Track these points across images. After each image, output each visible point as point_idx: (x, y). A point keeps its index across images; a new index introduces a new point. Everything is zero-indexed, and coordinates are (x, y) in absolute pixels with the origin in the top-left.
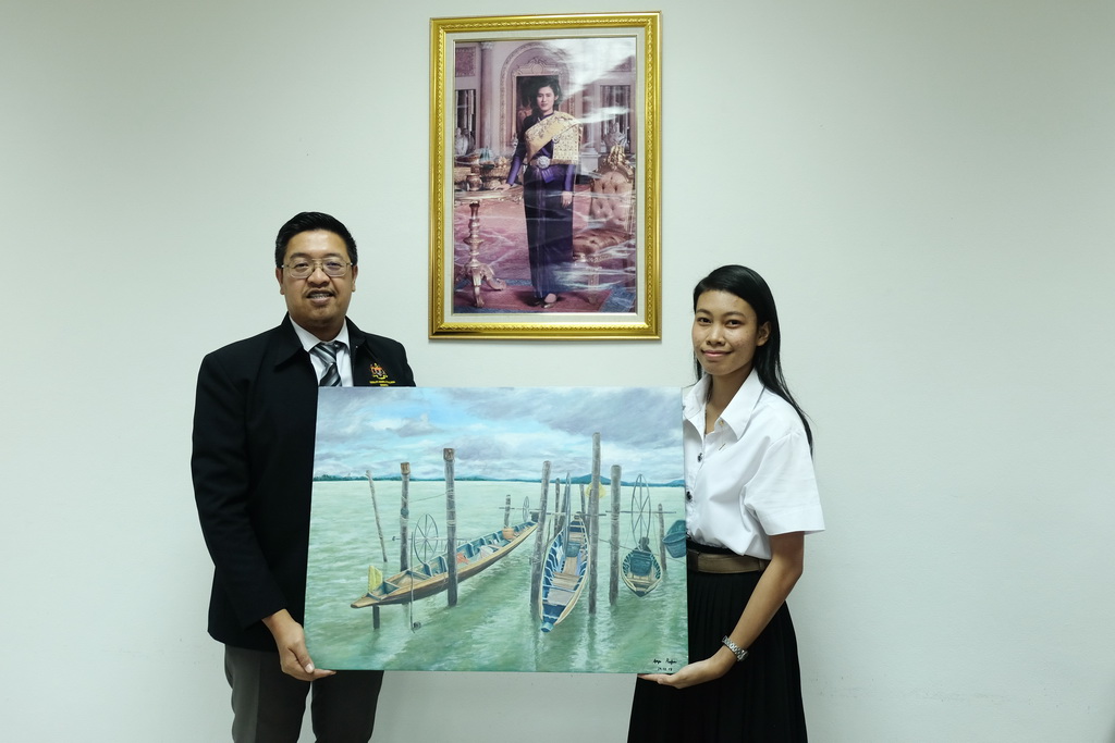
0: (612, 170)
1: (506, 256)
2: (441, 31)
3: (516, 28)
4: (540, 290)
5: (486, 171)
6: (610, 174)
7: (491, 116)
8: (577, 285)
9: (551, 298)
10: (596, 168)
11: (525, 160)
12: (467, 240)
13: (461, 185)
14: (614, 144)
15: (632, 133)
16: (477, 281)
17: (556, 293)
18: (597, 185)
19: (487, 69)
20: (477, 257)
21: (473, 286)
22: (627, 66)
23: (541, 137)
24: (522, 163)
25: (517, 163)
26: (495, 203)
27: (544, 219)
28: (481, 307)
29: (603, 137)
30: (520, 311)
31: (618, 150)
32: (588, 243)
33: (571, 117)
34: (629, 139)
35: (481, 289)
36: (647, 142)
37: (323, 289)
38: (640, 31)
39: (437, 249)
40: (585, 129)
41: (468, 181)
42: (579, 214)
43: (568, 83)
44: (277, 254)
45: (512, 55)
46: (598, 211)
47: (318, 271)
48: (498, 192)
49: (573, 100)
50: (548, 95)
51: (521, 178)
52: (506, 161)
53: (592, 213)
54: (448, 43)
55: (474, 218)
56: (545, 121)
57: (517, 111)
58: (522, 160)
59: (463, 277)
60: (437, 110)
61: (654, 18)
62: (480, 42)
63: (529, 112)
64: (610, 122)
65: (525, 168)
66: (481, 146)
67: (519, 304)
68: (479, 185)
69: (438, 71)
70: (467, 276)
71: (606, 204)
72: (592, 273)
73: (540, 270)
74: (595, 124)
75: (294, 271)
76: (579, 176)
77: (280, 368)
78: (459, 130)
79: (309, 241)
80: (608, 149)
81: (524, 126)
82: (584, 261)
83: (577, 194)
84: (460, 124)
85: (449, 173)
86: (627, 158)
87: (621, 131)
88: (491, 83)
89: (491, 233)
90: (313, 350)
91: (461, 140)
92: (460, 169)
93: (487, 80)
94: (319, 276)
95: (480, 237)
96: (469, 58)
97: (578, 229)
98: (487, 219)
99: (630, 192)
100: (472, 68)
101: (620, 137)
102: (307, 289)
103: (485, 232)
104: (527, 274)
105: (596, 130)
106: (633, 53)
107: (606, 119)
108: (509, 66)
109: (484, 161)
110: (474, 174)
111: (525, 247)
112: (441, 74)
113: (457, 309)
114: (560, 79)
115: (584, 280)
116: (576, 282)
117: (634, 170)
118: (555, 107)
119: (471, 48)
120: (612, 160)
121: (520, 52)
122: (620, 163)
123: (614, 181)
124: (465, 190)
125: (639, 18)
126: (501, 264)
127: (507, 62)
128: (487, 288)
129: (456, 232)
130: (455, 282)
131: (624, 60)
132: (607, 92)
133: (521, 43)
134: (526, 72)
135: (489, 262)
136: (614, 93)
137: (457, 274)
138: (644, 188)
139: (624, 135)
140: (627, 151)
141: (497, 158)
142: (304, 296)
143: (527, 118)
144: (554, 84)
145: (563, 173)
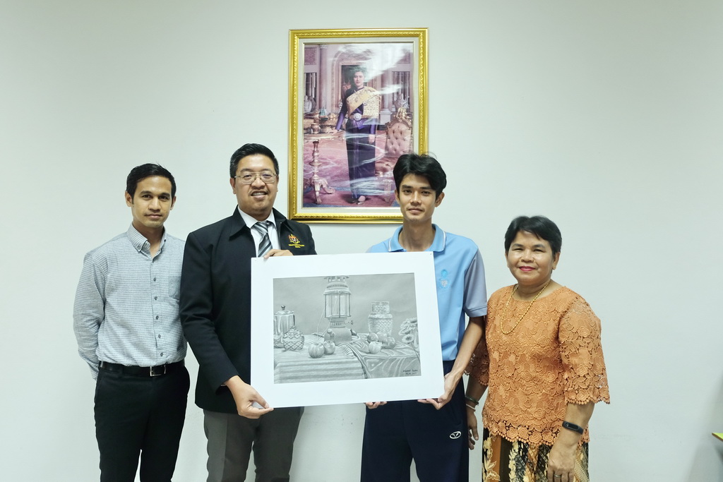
0: (398, 122)
1: (335, 173)
2: (296, 37)
3: (341, 36)
4: (355, 194)
5: (323, 121)
6: (397, 124)
7: (326, 89)
8: (378, 191)
9: (362, 198)
10: (389, 120)
11: (347, 116)
12: (311, 163)
13: (308, 131)
14: (400, 106)
15: (410, 100)
16: (317, 188)
17: (365, 196)
18: (390, 130)
19: (323, 61)
20: (317, 174)
21: (315, 191)
22: (407, 58)
23: (356, 101)
24: (344, 117)
26: (329, 141)
27: (358, 150)
28: (319, 204)
29: (393, 102)
30: (343, 206)
31: (403, 110)
32: (384, 166)
33: (374, 90)
34: (409, 103)
35: (320, 193)
36: (420, 106)
37: (261, 190)
38: (415, 40)
39: (293, 169)
40: (383, 97)
41: (311, 128)
43: (373, 70)
44: (231, 169)
45: (339, 52)
46: (390, 147)
47: (258, 180)
48: (330, 133)
49: (375, 80)
50: (360, 77)
51: (344, 126)
52: (335, 116)
53: (387, 148)
54: (300, 46)
55: (316, 150)
56: (358, 92)
57: (342, 86)
58: (344, 115)
59: (309, 186)
60: (293, 85)
61: (424, 32)
62: (319, 44)
63: (349, 87)
64: (398, 93)
65: (346, 120)
66: (320, 108)
67: (342, 201)
68: (318, 130)
69: (294, 61)
70: (311, 185)
71: (395, 141)
72: (386, 184)
73: (354, 181)
74: (389, 95)
75: (243, 180)
76: (378, 126)
77: (233, 238)
78: (307, 97)
79: (252, 161)
80: (397, 109)
81: (346, 95)
82: (382, 176)
84: (307, 94)
85: (301, 123)
86: (408, 115)
87: (404, 98)
88: (326, 69)
89: (326, 159)
90: (254, 227)
91: (308, 103)
92: (307, 121)
93: (323, 67)
94: (259, 182)
95: (319, 162)
96: (313, 53)
98: (323, 150)
99: (410, 135)
100: (314, 60)
101: (404, 102)
102: (251, 190)
103: (322, 159)
105: (389, 98)
106: (412, 51)
107: (395, 91)
108: (336, 59)
109: (322, 116)
110: (315, 122)
111: (346, 168)
112: (296, 63)
113: (305, 205)
114: (368, 67)
115: (381, 188)
117: (412, 122)
118: (365, 84)
119: (314, 48)
120: (399, 116)
121: (344, 50)
122: (404, 118)
123: (400, 129)
124: (310, 133)
125: (415, 31)
126: (332, 178)
127: (336, 56)
128: (323, 192)
129: (304, 159)
130: (304, 189)
131: (405, 57)
132: (396, 76)
133: (343, 45)
134: (346, 63)
135: (324, 176)
136: (400, 76)
137: (305, 184)
138: (418, 133)
139: (406, 102)
140: (408, 110)
141: (330, 114)
142: (249, 195)
143: (348, 90)
144: (364, 71)
145: (369, 124)
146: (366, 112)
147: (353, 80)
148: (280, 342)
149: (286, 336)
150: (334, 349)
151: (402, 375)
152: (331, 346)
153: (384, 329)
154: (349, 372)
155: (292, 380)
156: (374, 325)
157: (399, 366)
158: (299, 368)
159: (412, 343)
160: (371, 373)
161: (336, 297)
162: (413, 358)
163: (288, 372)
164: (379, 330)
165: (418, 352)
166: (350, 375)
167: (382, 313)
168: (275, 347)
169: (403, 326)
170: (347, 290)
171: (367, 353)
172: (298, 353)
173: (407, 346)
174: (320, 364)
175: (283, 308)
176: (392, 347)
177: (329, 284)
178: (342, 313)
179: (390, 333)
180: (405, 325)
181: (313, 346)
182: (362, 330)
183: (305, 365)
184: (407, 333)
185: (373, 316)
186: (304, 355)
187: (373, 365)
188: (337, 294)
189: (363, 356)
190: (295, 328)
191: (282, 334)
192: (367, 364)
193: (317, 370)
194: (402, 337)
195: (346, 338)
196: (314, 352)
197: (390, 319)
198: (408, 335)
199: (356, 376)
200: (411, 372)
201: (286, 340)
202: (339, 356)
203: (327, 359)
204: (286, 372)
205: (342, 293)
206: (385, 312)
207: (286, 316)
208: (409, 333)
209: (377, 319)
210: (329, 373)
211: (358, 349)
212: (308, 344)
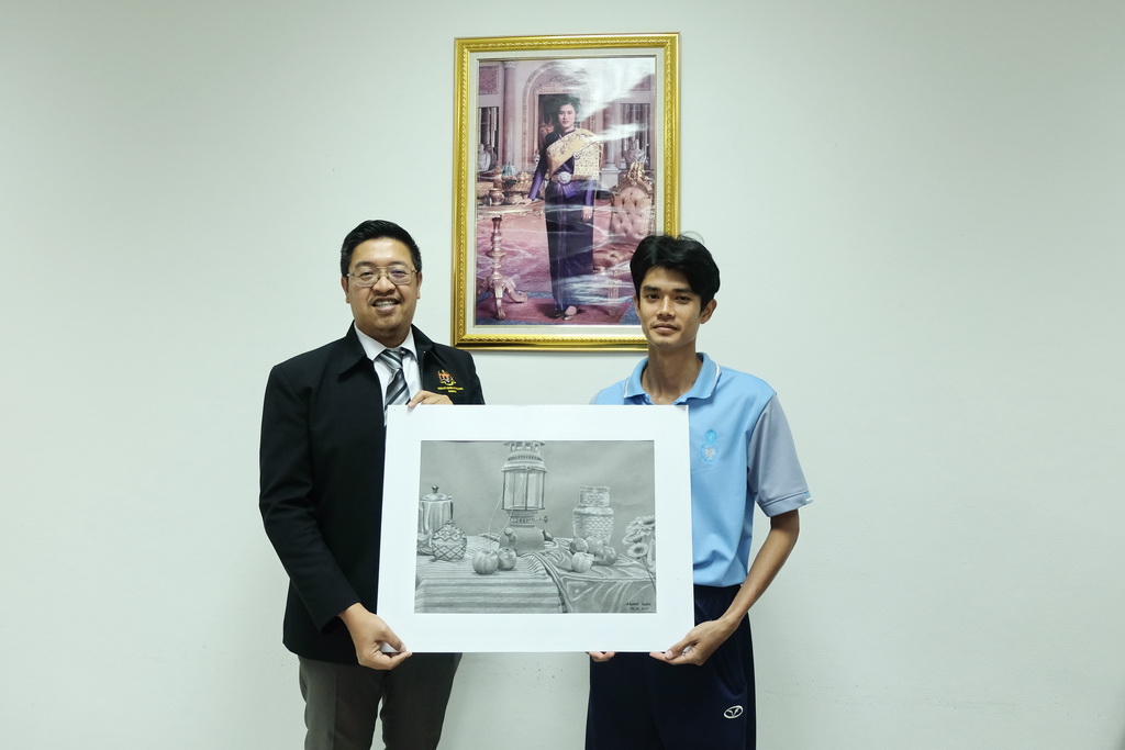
0: (631, 186)
1: (528, 270)
2: (466, 51)
3: (538, 48)
4: (561, 303)
5: (508, 185)
6: (630, 189)
7: (514, 133)
8: (597, 298)
9: (571, 310)
10: (616, 184)
11: (547, 175)
12: (489, 253)
13: (484, 200)
14: (633, 160)
15: (651, 150)
16: (499, 293)
17: (577, 306)
18: (617, 200)
19: (509, 88)
20: (499, 270)
21: (495, 299)
22: (647, 84)
23: (563, 153)
24: (543, 179)
25: (539, 179)
26: (517, 217)
27: (565, 233)
28: (502, 320)
29: (623, 154)
30: (540, 323)
31: (638, 166)
32: (608, 257)
33: (591, 133)
34: (648, 155)
35: (503, 301)
36: (666, 159)
37: (389, 296)
38: (659, 52)
39: (459, 262)
40: (606, 147)
41: (490, 196)
42: (598, 228)
43: (589, 101)
44: (342, 263)
45: (535, 73)
46: (618, 226)
47: (384, 279)
48: (520, 206)
49: (593, 117)
50: (569, 113)
51: (542, 193)
53: (612, 229)
54: (472, 62)
55: (496, 231)
56: (566, 137)
57: (539, 128)
58: (543, 175)
59: (485, 290)
61: (673, 39)
62: (503, 61)
63: (551, 129)
64: (630, 139)
65: (546, 183)
66: (504, 163)
67: (540, 315)
68: (501, 199)
69: (462, 88)
70: (489, 288)
71: (626, 218)
72: (611, 286)
73: (560, 281)
74: (616, 142)
75: (359, 280)
76: (599, 192)
77: (344, 377)
78: (482, 146)
79: (374, 249)
80: (628, 165)
81: (545, 142)
82: (604, 274)
83: (598, 209)
84: (483, 141)
85: (472, 188)
86: (647, 174)
87: (640, 148)
88: (514, 100)
89: (513, 247)
90: (379, 357)
91: (484, 156)
92: (482, 184)
93: (509, 97)
94: (385, 284)
95: (502, 251)
96: (493, 76)
97: (597, 243)
98: (509, 232)
99: (649, 207)
100: (495, 86)
101: (640, 154)
102: (372, 297)
103: (507, 246)
104: (548, 285)
105: (616, 146)
106: (653, 72)
107: (626, 136)
108: (531, 84)
109: (506, 176)
110: (497, 189)
111: (546, 260)
112: (464, 92)
113: (479, 321)
114: (581, 97)
115: (603, 293)
116: (596, 295)
117: (653, 186)
118: (577, 124)
119: (495, 67)
120: (632, 176)
121: (542, 71)
122: (639, 179)
123: (633, 196)
124: (488, 204)
125: (658, 38)
126: (523, 277)
127: (529, 81)
128: (509, 300)
129: (478, 246)
130: (477, 295)
131: (644, 79)
132: (627, 111)
133: (543, 62)
134: (548, 90)
135: (510, 274)
136: (634, 111)
137: (479, 287)
138: (663, 203)
139: (643, 152)
140: (647, 167)
141: (519, 174)
142: (369, 305)
143: (549, 135)
144: (575, 102)
145: (584, 189)
146: (580, 171)
147: (558, 118)
148: (427, 545)
149: (437, 536)
150: (515, 561)
151: (624, 611)
152: (510, 557)
153: (599, 531)
154: (536, 600)
155: (444, 609)
156: (581, 526)
157: (620, 595)
158: (456, 590)
159: (644, 558)
160: (573, 604)
161: (522, 475)
162: (644, 583)
163: (438, 595)
164: (590, 534)
165: (654, 574)
166: (538, 605)
167: (596, 506)
168: (419, 553)
169: (630, 529)
170: (541, 465)
171: (569, 571)
172: (456, 565)
173: (635, 562)
174: (490, 585)
175: (435, 490)
176: (610, 563)
177: (512, 455)
178: (531, 503)
179: (608, 539)
180: (634, 527)
181: (480, 554)
182: (564, 532)
183: (466, 585)
184: (636, 542)
185: (582, 511)
186: (465, 570)
187: (577, 591)
188: (524, 471)
189: (561, 576)
190: (453, 524)
191: (430, 533)
192: (568, 589)
193: (485, 595)
194: (628, 547)
195: (535, 544)
196: (483, 564)
197: (609, 516)
198: (639, 545)
199: (549, 608)
200: (640, 606)
201: (436, 542)
202: (522, 574)
203: (503, 577)
204: (434, 595)
205: (532, 470)
206: (601, 503)
207: (439, 504)
208: (639, 540)
209: (588, 515)
210: (504, 600)
211: (554, 563)
212: (472, 551)
